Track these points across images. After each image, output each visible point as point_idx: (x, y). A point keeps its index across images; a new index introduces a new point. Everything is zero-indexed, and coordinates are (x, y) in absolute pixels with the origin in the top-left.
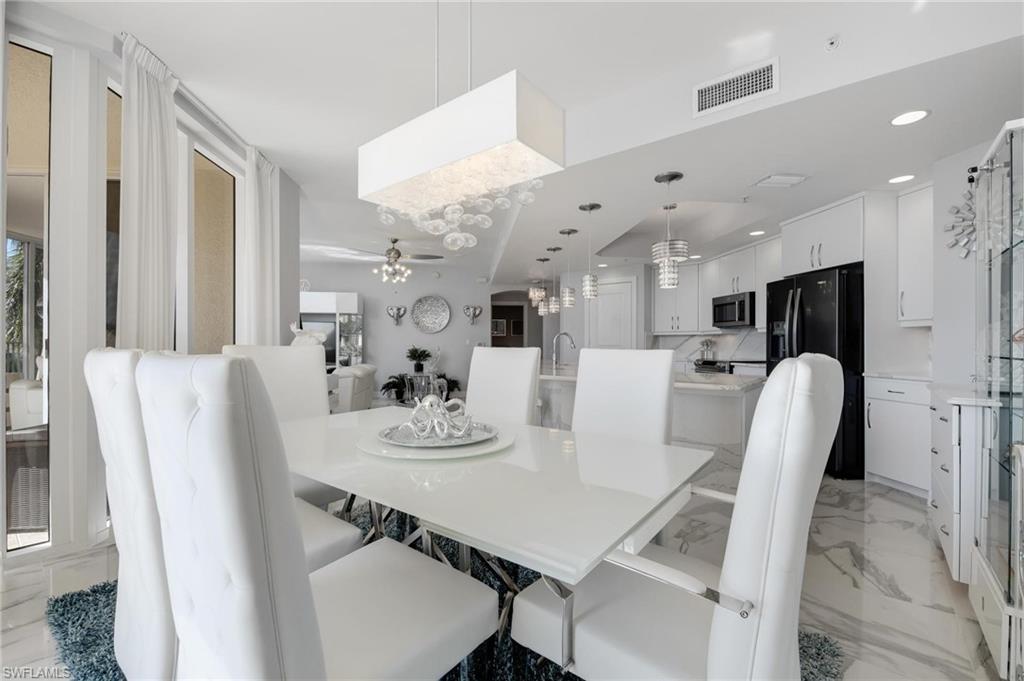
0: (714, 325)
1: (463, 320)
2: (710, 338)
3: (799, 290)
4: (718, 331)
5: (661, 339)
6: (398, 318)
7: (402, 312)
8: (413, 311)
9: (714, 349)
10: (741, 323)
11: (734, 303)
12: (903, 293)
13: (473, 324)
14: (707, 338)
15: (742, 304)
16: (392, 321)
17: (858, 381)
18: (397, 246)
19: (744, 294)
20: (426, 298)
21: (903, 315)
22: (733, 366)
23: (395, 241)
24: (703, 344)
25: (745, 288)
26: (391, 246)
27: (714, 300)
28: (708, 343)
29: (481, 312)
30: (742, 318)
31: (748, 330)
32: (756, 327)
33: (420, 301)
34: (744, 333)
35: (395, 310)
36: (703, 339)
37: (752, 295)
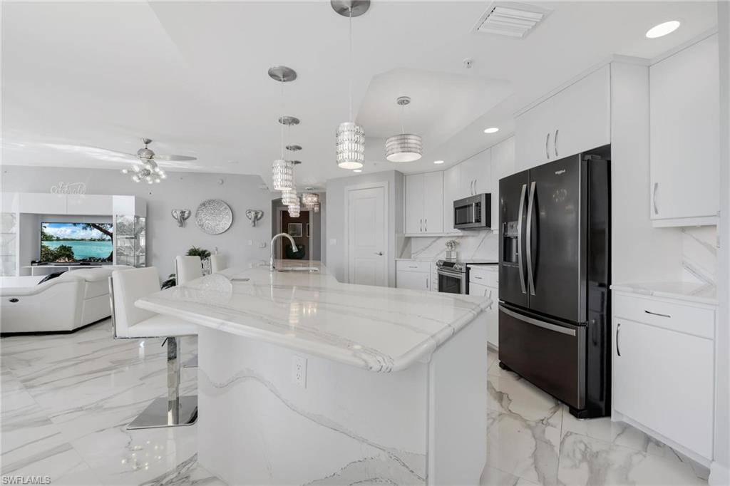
0: (455, 228)
1: (245, 222)
2: (454, 239)
3: (533, 184)
4: (459, 233)
5: (412, 239)
6: (183, 220)
7: (186, 215)
8: (197, 214)
9: (457, 250)
10: (477, 225)
11: (472, 205)
12: (656, 185)
13: (254, 225)
14: (451, 239)
15: (478, 205)
16: (176, 223)
17: (603, 294)
18: (150, 146)
19: (480, 195)
20: (210, 202)
21: (656, 212)
22: (470, 268)
23: (148, 142)
24: (447, 244)
25: (482, 190)
26: (144, 146)
27: (455, 202)
28: (452, 244)
29: (262, 215)
30: (478, 221)
31: (486, 231)
32: (492, 228)
33: (204, 204)
34: (483, 234)
35: (178, 212)
36: (448, 240)
37: (488, 197)
